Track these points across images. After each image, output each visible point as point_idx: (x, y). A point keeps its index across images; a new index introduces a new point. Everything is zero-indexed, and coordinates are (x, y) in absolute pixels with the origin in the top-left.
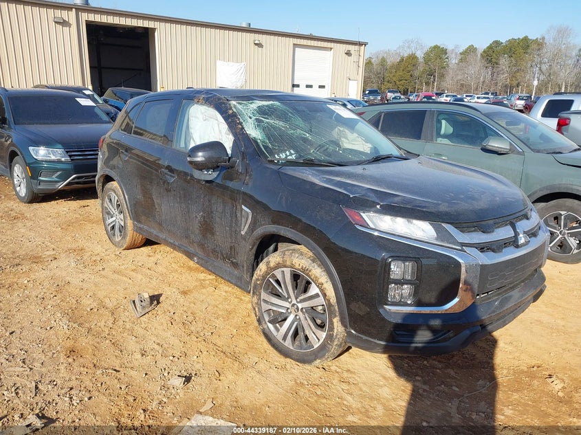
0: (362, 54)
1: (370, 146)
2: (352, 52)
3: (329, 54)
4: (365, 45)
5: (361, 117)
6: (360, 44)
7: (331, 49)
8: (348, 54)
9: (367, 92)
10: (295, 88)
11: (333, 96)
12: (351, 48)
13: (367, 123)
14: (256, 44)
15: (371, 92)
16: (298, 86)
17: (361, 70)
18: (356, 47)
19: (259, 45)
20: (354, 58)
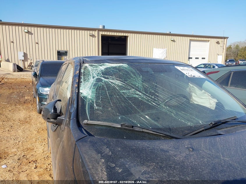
0: (225, 43)
1: (216, 101)
2: (220, 42)
3: (208, 44)
4: (227, 38)
5: (208, 77)
6: (224, 38)
7: (209, 41)
8: (218, 43)
9: (228, 61)
10: (190, 59)
11: (209, 62)
12: (220, 40)
13: (213, 82)
14: (172, 40)
15: (230, 61)
16: (191, 58)
17: (224, 50)
18: (222, 40)
19: (174, 41)
20: (221, 45)
